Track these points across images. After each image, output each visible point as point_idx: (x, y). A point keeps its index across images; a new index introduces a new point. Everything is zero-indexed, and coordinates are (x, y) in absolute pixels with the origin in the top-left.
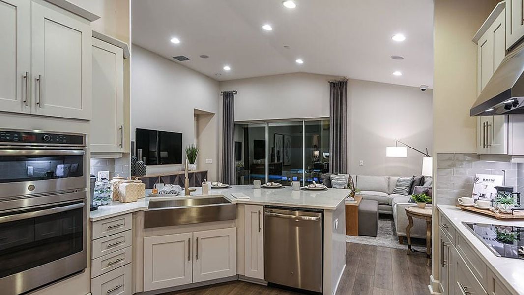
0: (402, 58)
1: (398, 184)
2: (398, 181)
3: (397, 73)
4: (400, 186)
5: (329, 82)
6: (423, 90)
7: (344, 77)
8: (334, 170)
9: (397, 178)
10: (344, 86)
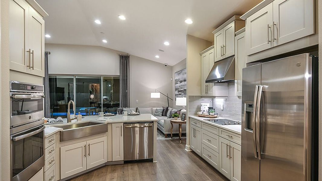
0: (163, 51)
1: (156, 111)
2: (156, 110)
3: (157, 57)
4: (158, 112)
5: (119, 55)
6: (166, 65)
7: (128, 54)
8: (123, 106)
9: (155, 108)
10: (128, 59)
